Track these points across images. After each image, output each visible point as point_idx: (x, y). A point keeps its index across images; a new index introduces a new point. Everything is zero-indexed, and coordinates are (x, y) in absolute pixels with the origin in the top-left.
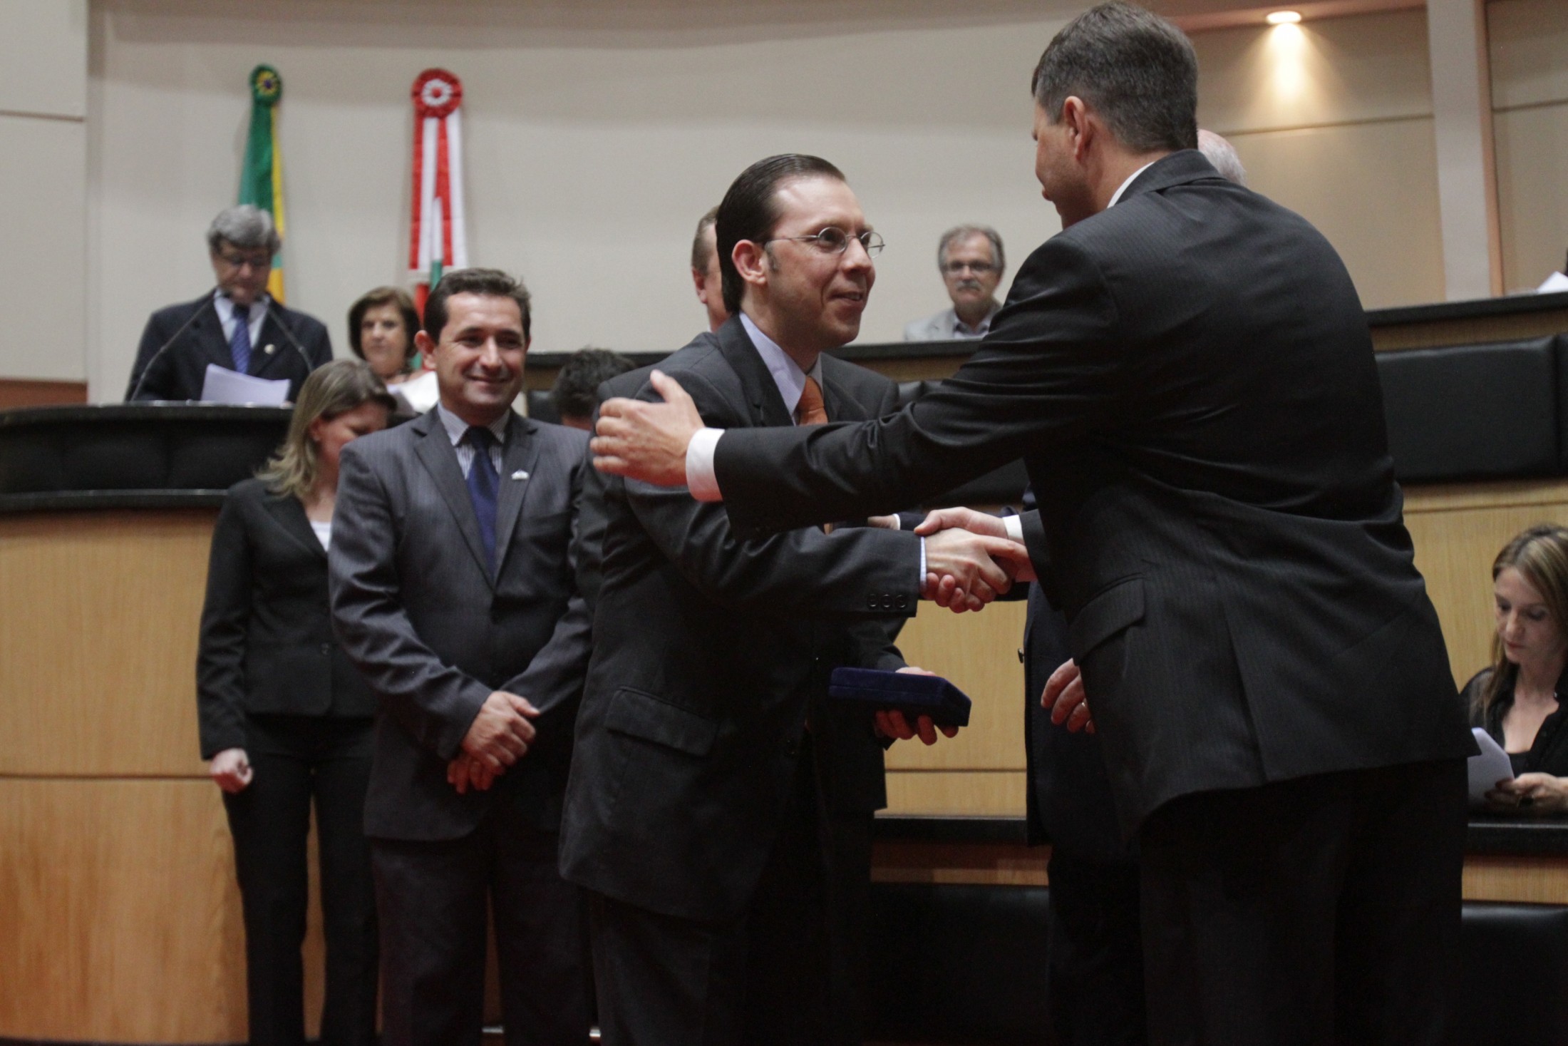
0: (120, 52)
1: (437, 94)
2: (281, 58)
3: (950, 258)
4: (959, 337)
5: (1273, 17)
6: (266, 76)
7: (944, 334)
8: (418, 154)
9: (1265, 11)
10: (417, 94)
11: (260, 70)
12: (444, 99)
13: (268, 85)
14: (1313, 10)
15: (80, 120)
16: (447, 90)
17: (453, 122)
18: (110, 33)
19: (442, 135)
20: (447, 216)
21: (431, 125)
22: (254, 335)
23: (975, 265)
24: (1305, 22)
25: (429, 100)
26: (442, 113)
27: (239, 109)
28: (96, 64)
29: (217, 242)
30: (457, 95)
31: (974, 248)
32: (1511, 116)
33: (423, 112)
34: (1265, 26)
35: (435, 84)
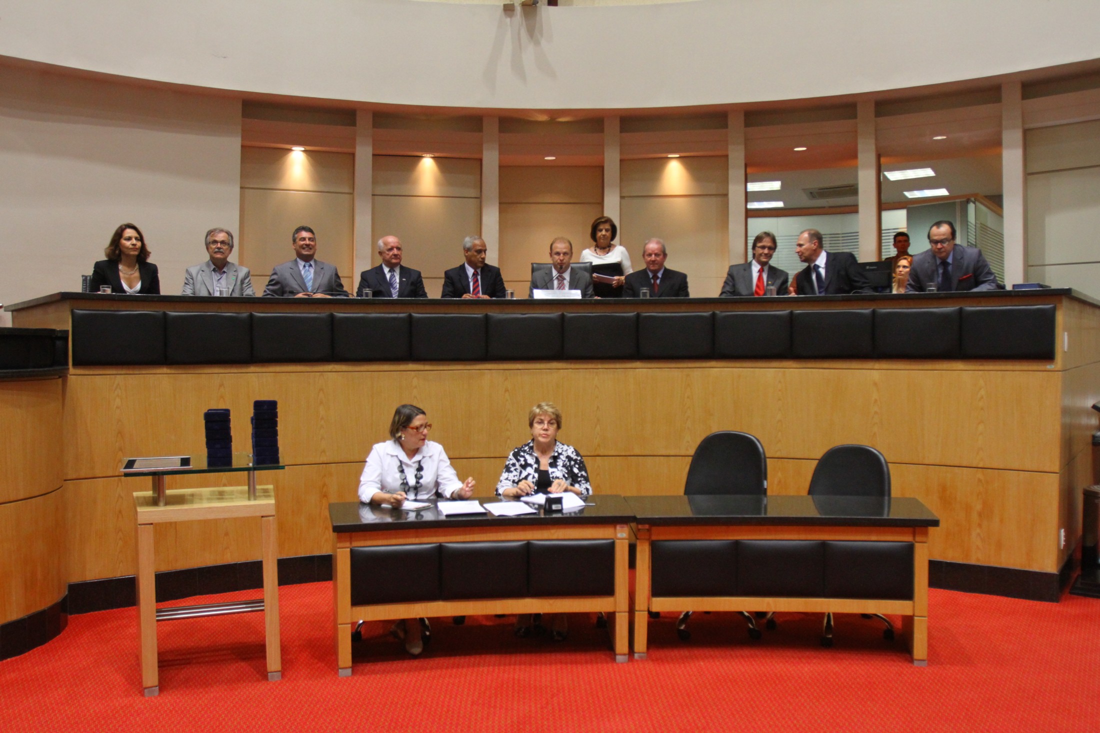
3: (211, 239)
5: (294, 148)
9: (291, 146)
14: (308, 148)
23: (223, 243)
24: (303, 151)
31: (222, 237)
34: (290, 150)
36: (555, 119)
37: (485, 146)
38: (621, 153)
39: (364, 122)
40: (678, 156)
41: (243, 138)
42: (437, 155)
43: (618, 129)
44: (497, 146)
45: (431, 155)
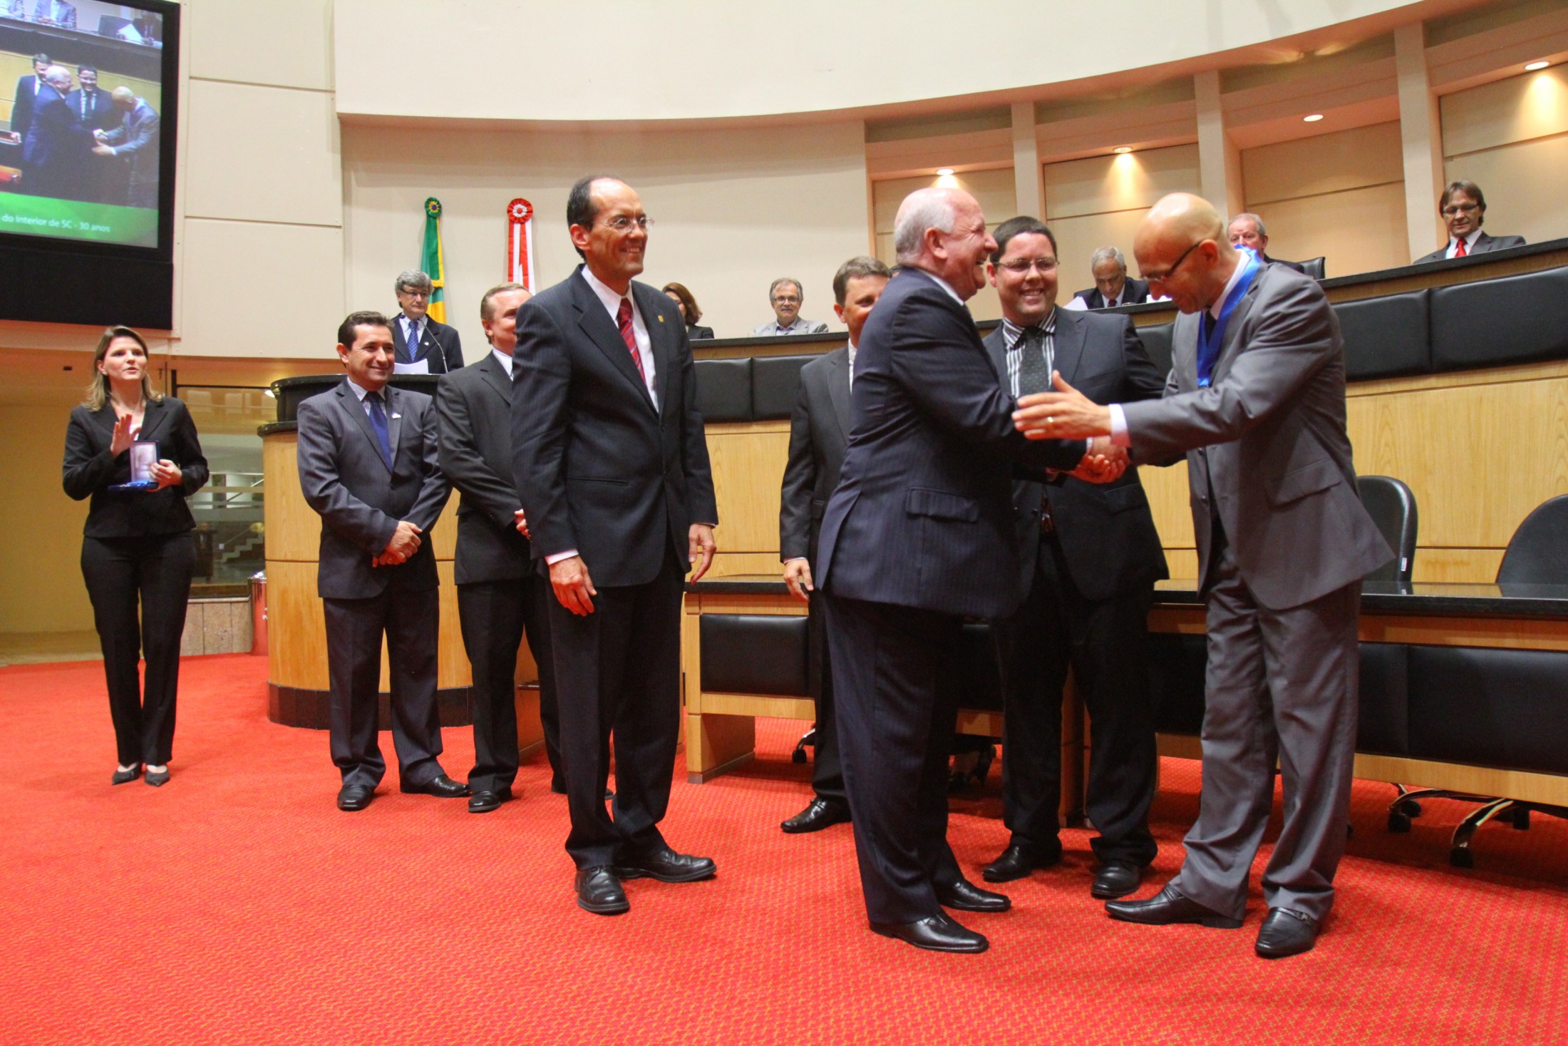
0: (359, 192)
1: (520, 211)
2: (441, 194)
3: (777, 295)
4: (779, 334)
5: (940, 171)
6: (434, 203)
7: (772, 333)
8: (511, 242)
9: (936, 168)
10: (509, 211)
11: (430, 200)
12: (524, 214)
13: (434, 208)
14: (960, 168)
15: (340, 227)
16: (525, 209)
17: (528, 225)
18: (353, 182)
19: (523, 232)
20: (525, 274)
21: (517, 227)
22: (420, 334)
23: (791, 298)
24: (955, 174)
25: (516, 215)
26: (522, 221)
27: (420, 220)
28: (347, 198)
29: (401, 288)
30: (530, 212)
31: (789, 290)
32: (1056, 222)
33: (513, 220)
34: (936, 176)
35: (519, 206)
36: (1314, 51)
37: (1200, 118)
38: (1431, 82)
39: (1023, 119)
40: (1545, 64)
41: (869, 170)
42: (1137, 146)
43: (1420, 41)
44: (1218, 115)
45: (1128, 149)
